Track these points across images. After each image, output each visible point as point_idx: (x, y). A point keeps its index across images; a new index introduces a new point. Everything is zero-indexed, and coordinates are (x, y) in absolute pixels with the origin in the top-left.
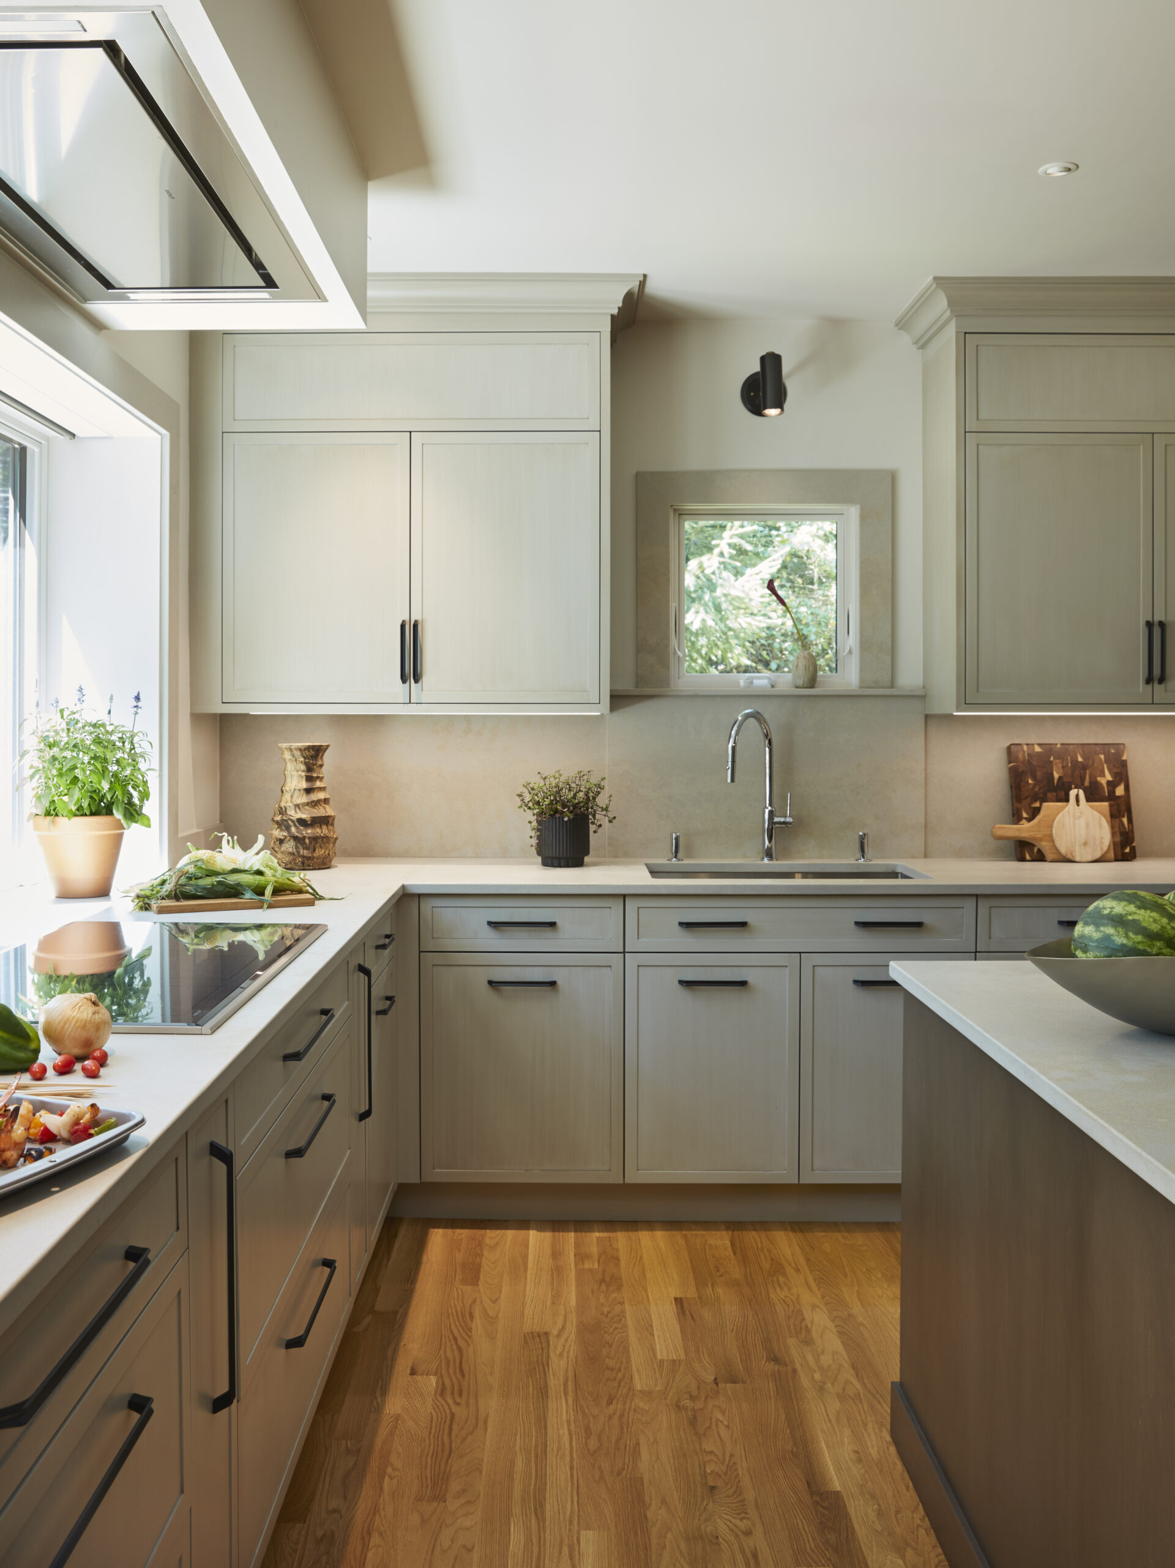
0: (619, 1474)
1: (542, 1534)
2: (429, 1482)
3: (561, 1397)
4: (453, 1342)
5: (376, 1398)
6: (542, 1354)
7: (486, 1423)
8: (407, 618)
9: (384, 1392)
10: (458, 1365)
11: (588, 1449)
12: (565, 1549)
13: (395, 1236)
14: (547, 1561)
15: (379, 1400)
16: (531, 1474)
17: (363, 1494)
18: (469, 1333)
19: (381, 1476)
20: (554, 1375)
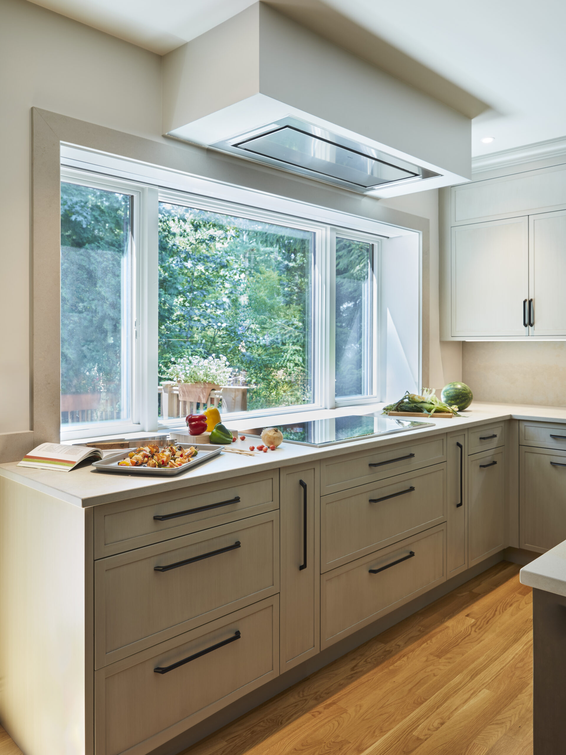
0: (521, 678)
1: (468, 683)
2: (440, 651)
3: (522, 645)
4: (494, 611)
5: (445, 618)
6: (529, 628)
7: (481, 641)
8: (527, 298)
9: (450, 618)
10: (488, 619)
11: (516, 666)
12: (472, 691)
13: (505, 569)
14: (461, 691)
15: (446, 620)
16: (482, 664)
17: (413, 645)
18: (504, 611)
19: (424, 642)
20: (527, 637)
